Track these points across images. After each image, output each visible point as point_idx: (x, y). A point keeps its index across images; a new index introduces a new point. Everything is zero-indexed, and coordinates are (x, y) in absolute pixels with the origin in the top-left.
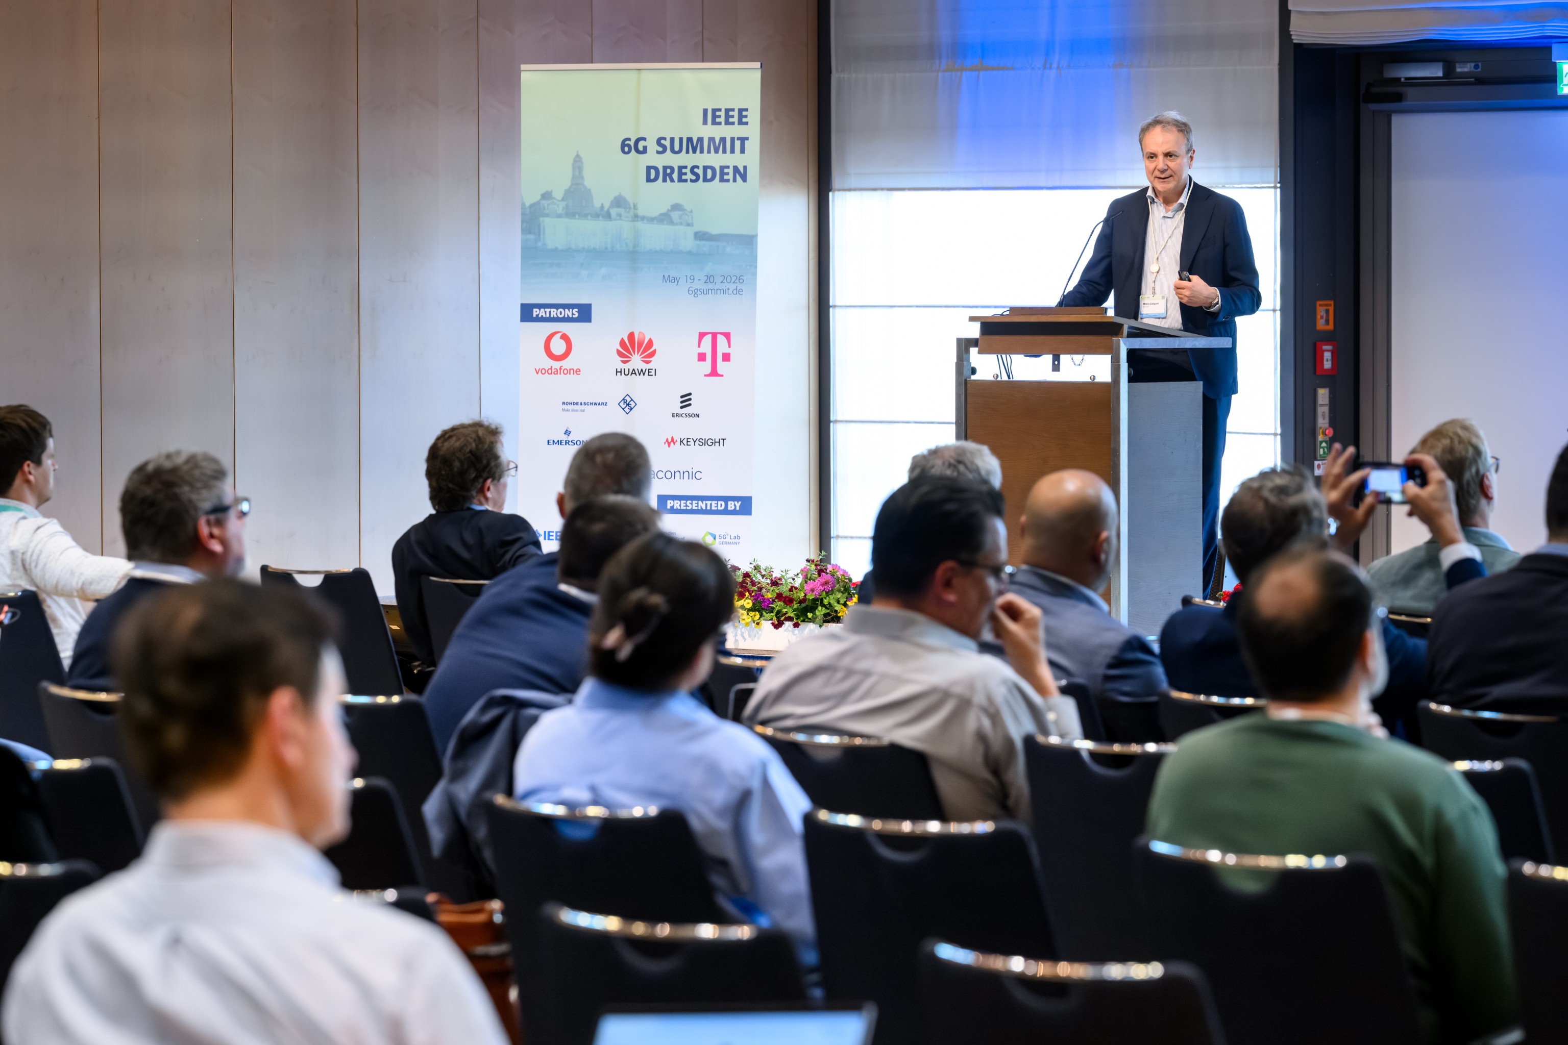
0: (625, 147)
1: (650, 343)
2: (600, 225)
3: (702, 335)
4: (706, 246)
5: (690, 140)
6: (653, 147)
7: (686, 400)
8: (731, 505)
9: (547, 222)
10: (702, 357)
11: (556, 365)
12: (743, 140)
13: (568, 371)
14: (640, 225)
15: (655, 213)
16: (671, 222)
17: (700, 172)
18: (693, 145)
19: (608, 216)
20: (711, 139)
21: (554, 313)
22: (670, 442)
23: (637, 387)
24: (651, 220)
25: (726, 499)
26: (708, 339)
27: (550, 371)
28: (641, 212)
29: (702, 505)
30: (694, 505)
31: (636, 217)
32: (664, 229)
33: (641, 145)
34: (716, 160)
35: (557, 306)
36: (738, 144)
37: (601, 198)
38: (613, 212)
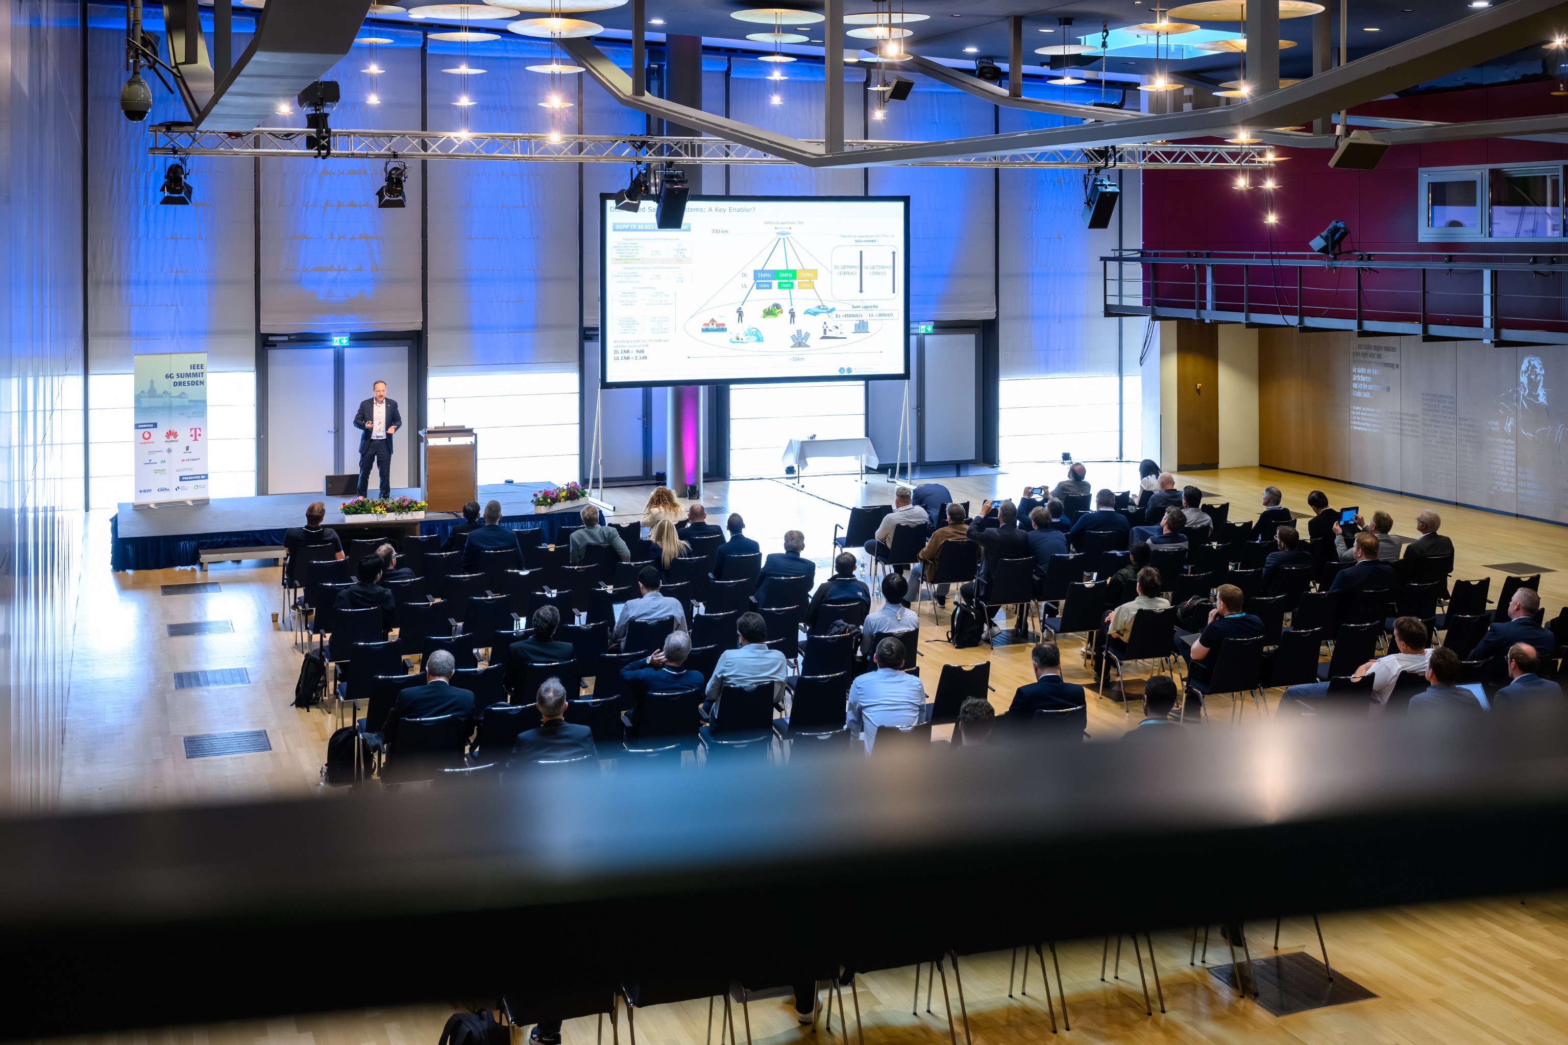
0: (167, 376)
1: (176, 433)
2: (160, 399)
3: (191, 429)
4: (192, 404)
5: (187, 374)
6: (175, 376)
7: (187, 448)
8: (202, 477)
9: (143, 399)
10: (192, 436)
11: (146, 441)
12: (202, 373)
13: (150, 443)
14: (172, 399)
15: (177, 395)
16: (182, 398)
17: (190, 383)
18: (188, 375)
19: (162, 397)
20: (193, 373)
21: (145, 426)
22: (183, 461)
23: (173, 446)
24: (176, 397)
25: (200, 475)
26: (193, 430)
27: (145, 443)
28: (172, 395)
29: (193, 478)
30: (191, 478)
31: (171, 397)
32: (179, 400)
33: (172, 376)
34: (195, 379)
35: (146, 424)
36: (201, 374)
37: (160, 391)
38: (164, 395)
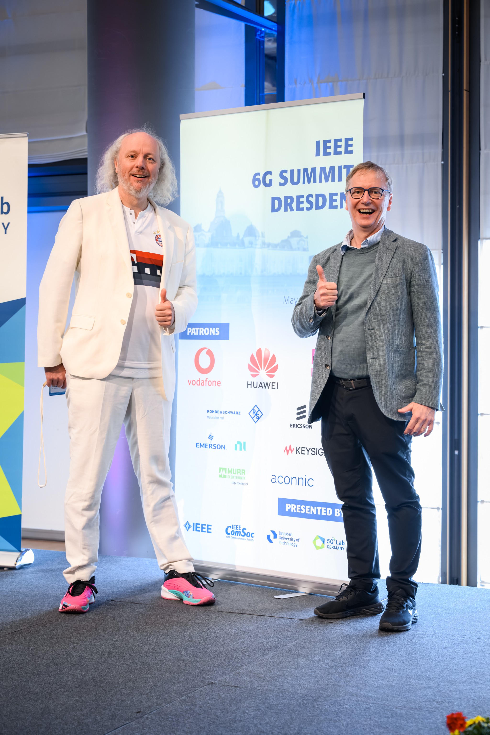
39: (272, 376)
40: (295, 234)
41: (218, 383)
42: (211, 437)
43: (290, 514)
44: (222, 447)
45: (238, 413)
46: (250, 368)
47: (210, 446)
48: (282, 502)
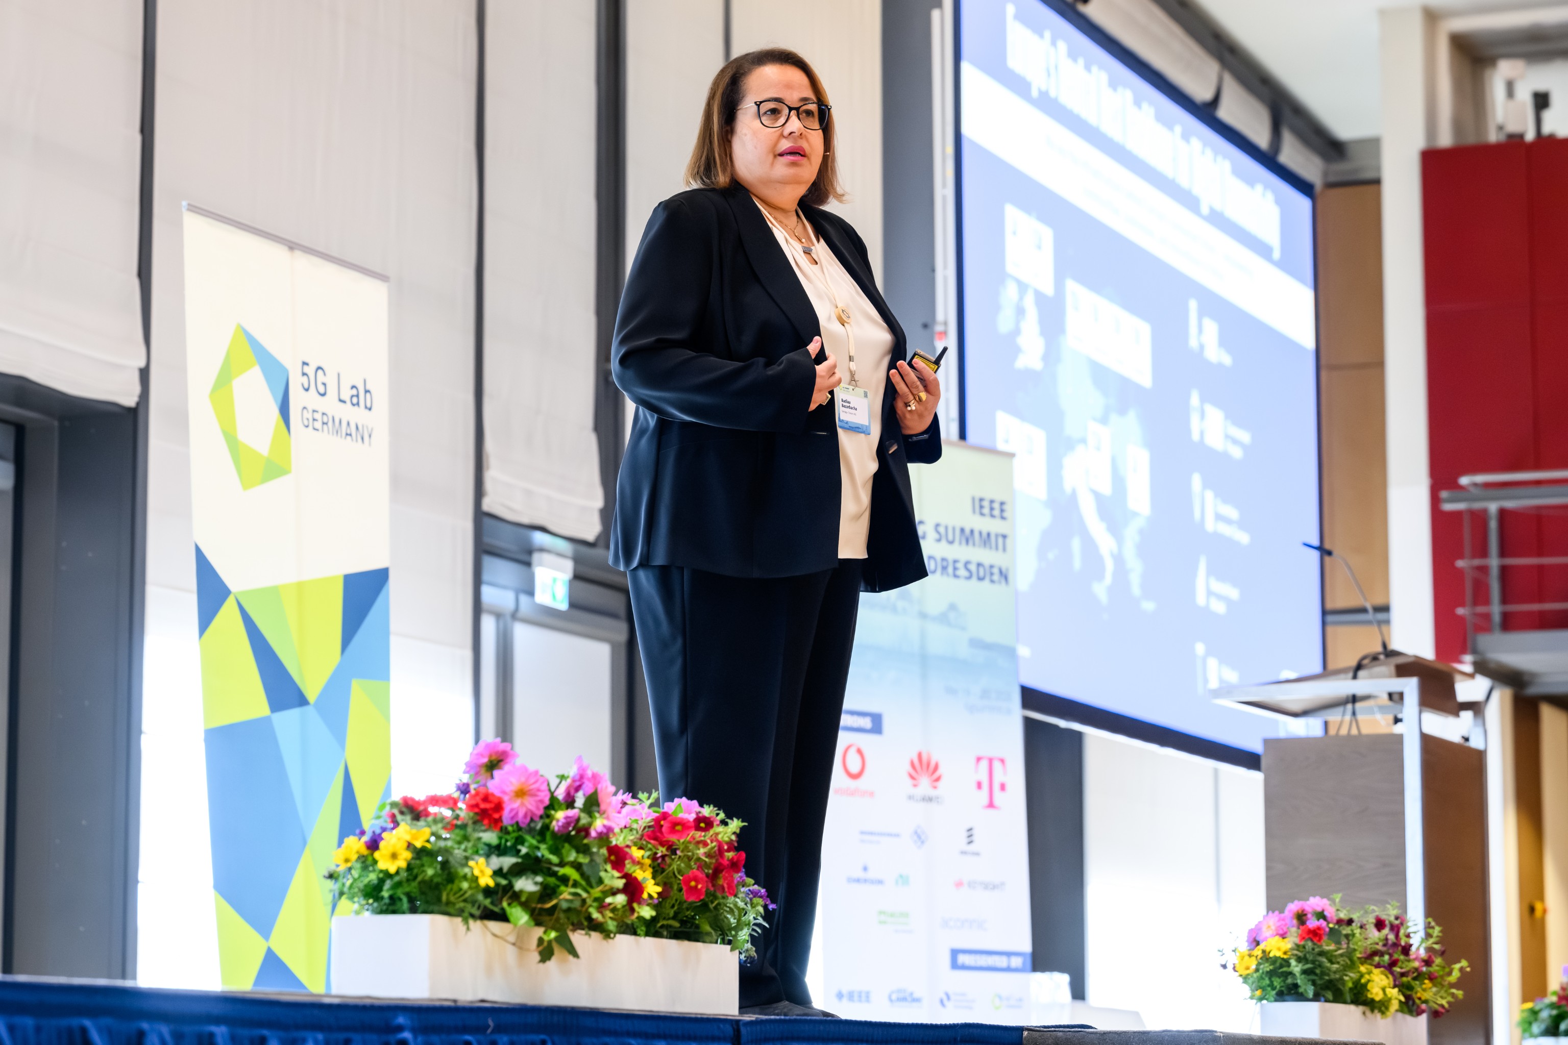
39: (935, 787)
40: (953, 607)
41: (872, 794)
42: (865, 869)
43: (964, 967)
44: (880, 882)
45: (897, 835)
46: (912, 777)
47: (865, 881)
48: (955, 953)
